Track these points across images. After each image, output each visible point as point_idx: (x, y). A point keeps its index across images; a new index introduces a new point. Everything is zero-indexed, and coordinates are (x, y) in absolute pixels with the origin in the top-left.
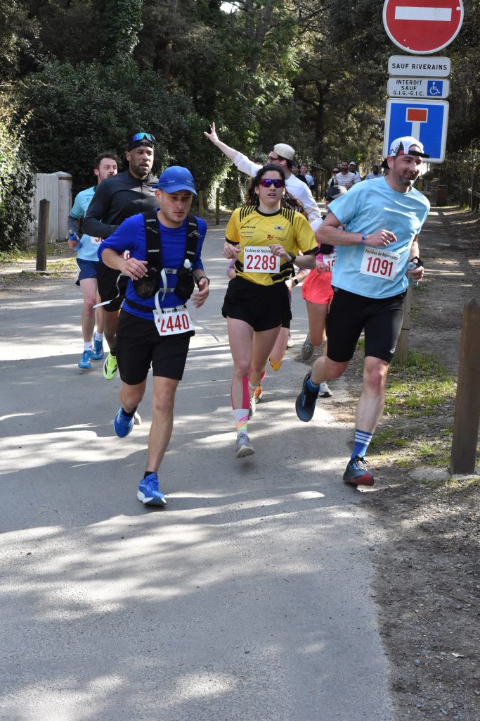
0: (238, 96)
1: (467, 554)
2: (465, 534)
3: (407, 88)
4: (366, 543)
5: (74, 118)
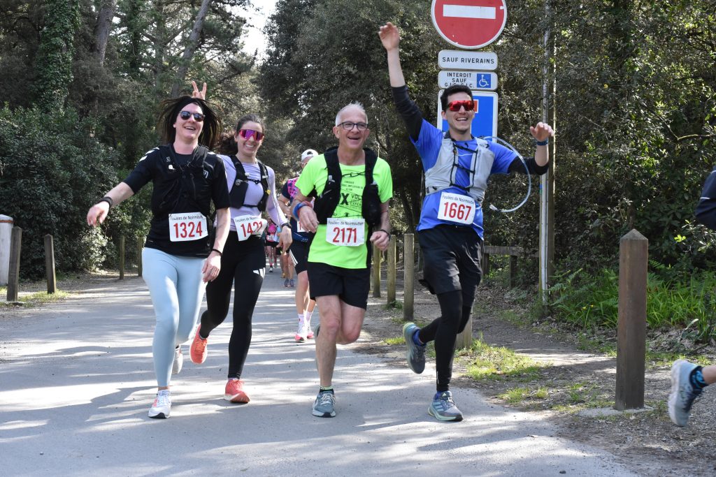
3: (457, 80)
5: (16, 160)
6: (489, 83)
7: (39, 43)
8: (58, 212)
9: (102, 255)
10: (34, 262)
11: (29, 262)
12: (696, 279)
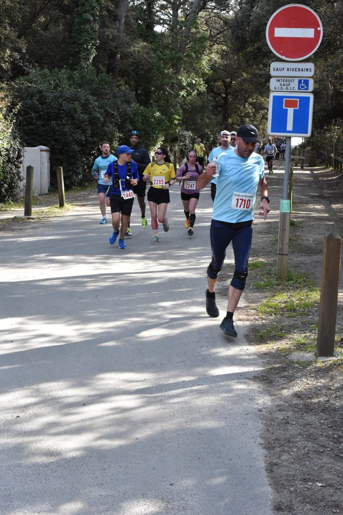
0: (167, 91)
1: (327, 413)
2: (327, 399)
3: (284, 85)
4: (256, 406)
5: (51, 108)
6: (307, 85)
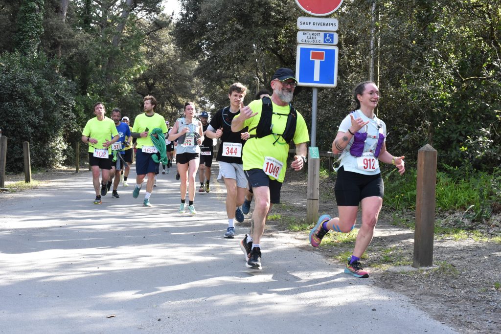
3: (310, 38)
6: (332, 39)
7: (20, 6)
8: (33, 125)
9: (64, 155)
10: (16, 160)
11: (13, 160)
12: (475, 177)
